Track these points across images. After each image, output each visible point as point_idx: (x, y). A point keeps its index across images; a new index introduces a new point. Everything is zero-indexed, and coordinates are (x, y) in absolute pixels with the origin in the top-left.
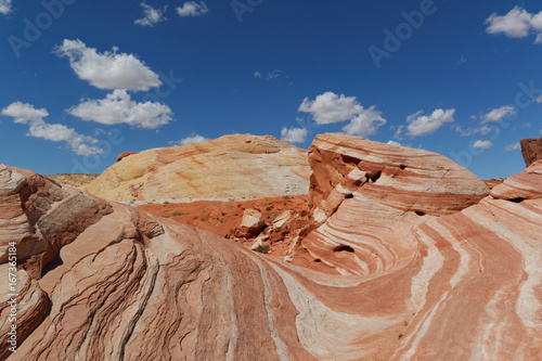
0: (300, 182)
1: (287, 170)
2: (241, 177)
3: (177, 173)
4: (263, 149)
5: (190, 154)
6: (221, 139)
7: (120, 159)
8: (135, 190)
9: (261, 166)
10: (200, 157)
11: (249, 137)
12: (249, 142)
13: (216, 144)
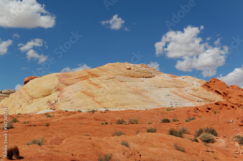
0: (179, 100)
1: (167, 91)
2: (133, 96)
3: (83, 92)
4: (141, 75)
5: (85, 78)
6: (106, 66)
7: (26, 83)
8: (52, 105)
9: (145, 88)
10: (95, 80)
11: (128, 65)
12: (130, 69)
13: (103, 70)
